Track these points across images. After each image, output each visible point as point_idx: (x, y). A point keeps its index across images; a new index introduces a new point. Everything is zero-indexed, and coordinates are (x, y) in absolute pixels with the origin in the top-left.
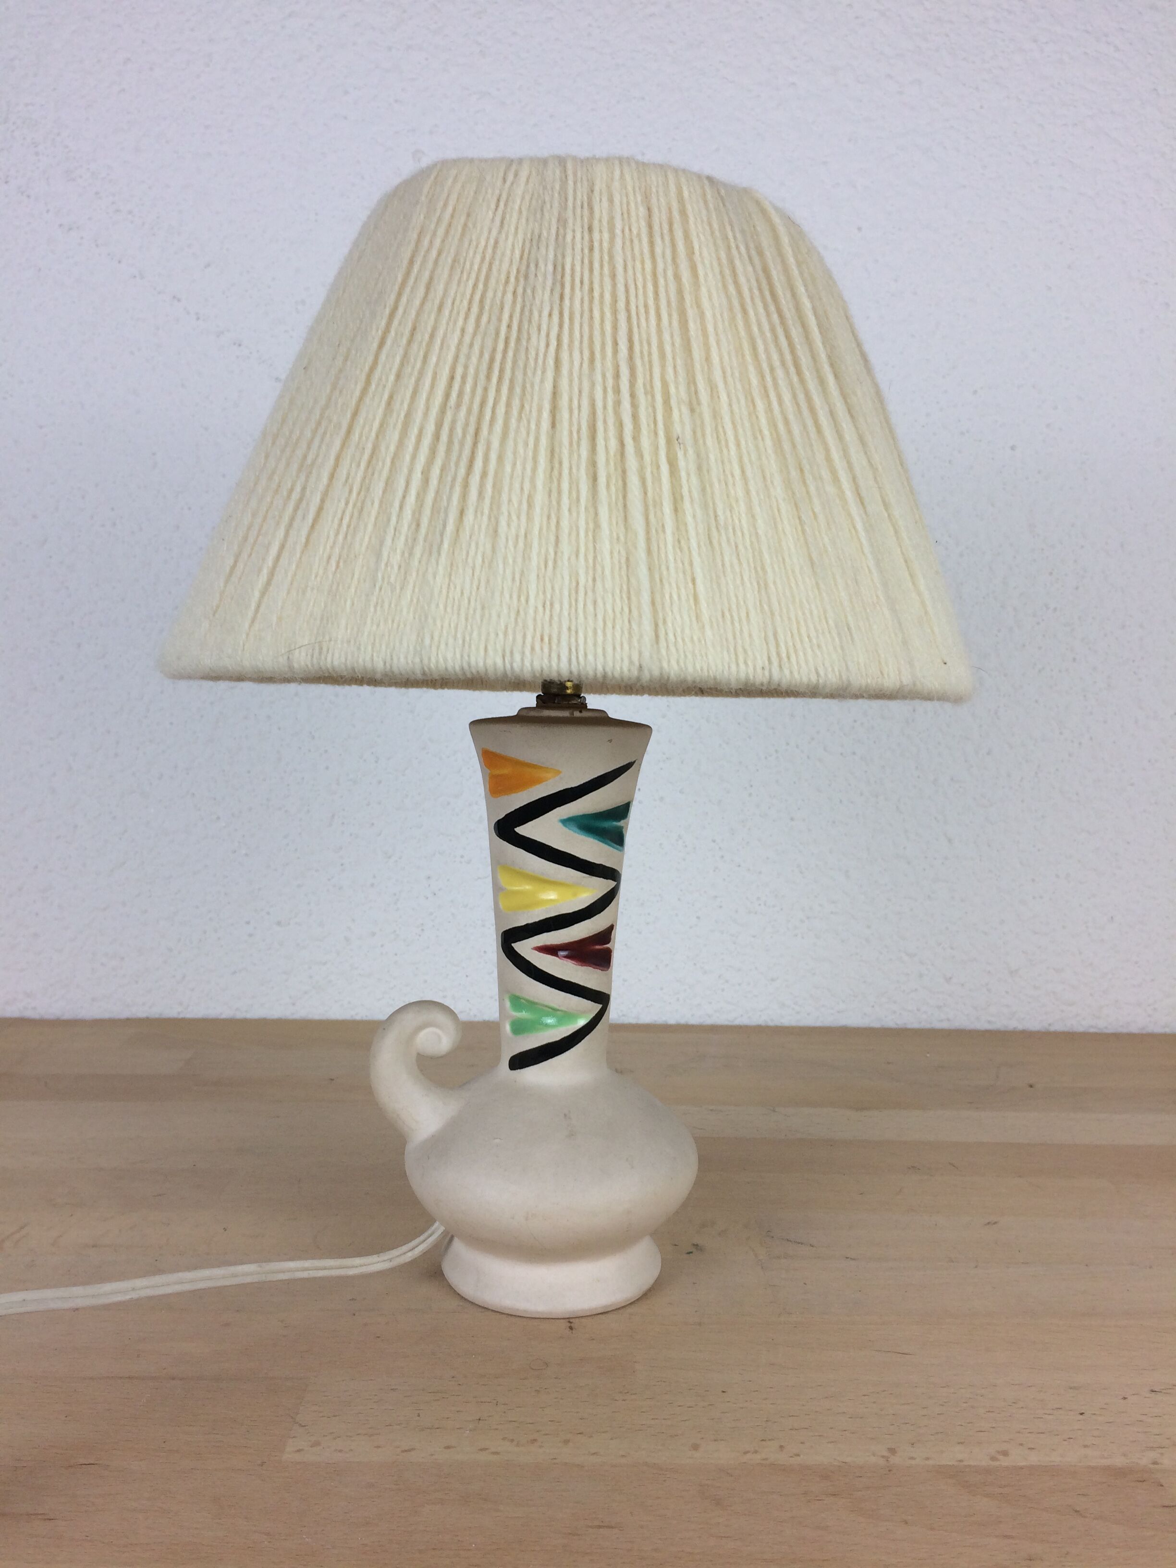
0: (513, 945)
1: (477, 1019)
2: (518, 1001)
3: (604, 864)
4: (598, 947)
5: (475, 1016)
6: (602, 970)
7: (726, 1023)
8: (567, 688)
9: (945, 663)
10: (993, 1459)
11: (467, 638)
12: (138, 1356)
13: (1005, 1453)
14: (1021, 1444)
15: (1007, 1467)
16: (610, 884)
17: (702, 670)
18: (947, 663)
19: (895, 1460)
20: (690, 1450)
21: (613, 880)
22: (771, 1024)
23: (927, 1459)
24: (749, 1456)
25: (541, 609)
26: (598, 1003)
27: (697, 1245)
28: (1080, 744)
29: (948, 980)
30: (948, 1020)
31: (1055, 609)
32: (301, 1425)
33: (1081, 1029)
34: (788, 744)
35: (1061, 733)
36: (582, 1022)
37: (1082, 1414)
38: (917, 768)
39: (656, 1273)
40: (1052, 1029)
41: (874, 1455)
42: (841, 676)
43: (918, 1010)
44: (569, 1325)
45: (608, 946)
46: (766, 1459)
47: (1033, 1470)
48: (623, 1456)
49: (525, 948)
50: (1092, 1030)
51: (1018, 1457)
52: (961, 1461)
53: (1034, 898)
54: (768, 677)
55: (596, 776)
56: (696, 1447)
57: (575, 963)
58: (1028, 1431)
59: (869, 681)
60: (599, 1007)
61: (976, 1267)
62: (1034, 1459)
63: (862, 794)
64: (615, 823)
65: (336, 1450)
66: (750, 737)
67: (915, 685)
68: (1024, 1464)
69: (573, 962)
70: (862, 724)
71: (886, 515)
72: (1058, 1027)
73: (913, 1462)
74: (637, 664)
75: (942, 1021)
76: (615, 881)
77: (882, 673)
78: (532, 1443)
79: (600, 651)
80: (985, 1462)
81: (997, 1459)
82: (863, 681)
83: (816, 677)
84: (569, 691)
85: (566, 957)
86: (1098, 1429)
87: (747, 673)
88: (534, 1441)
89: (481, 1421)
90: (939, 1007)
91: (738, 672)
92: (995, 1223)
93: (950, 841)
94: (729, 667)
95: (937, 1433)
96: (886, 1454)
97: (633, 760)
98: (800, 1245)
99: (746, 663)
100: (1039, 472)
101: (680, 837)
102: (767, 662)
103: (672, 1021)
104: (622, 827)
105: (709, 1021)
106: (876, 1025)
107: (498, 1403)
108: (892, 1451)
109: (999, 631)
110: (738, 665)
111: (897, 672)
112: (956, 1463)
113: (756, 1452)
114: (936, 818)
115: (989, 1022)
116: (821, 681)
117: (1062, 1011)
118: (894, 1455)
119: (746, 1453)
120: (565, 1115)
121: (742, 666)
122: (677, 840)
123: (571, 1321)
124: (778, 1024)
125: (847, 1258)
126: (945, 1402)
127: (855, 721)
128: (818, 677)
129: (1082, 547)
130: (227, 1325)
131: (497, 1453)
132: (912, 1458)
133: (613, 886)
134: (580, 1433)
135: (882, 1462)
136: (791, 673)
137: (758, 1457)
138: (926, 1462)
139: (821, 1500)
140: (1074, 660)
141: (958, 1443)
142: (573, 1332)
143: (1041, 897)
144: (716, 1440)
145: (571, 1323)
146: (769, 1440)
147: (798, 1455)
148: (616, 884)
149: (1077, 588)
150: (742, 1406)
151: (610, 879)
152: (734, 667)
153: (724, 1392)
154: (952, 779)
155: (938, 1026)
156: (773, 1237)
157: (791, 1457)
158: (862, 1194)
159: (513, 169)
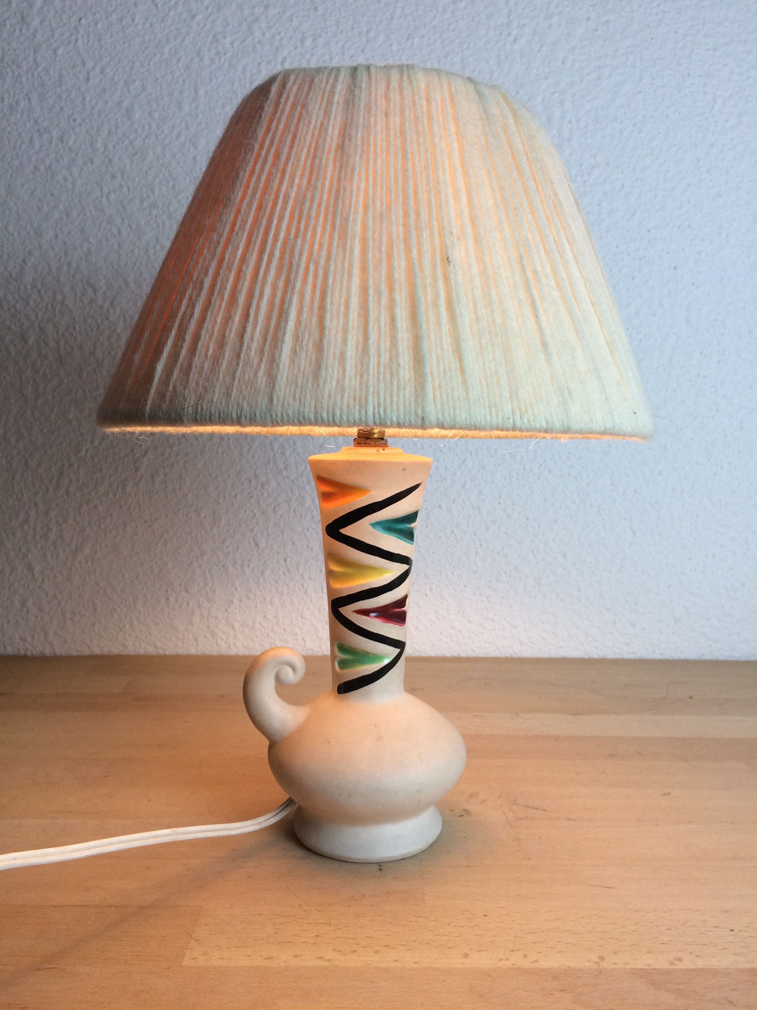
0: (339, 609)
2: (343, 648)
3: (400, 554)
6: (400, 626)
8: (374, 434)
9: (635, 413)
10: (672, 964)
11: (303, 399)
12: (88, 890)
13: (680, 960)
14: (691, 953)
15: (681, 970)
16: (405, 567)
17: (466, 420)
18: (637, 413)
19: (604, 965)
20: (462, 958)
21: (407, 564)
22: (515, 656)
23: (626, 964)
24: (502, 962)
25: (353, 379)
26: (398, 648)
27: (466, 810)
28: (722, 467)
29: (633, 626)
30: (634, 653)
31: (705, 377)
32: (195, 940)
33: (723, 658)
34: (524, 469)
35: (709, 460)
36: (386, 661)
37: (732, 930)
38: (611, 484)
39: (438, 831)
40: (704, 658)
41: (589, 961)
42: (563, 423)
43: (614, 646)
44: (379, 867)
45: (403, 609)
46: (515, 964)
47: (699, 971)
48: (416, 962)
49: (348, 611)
50: (731, 659)
51: (688, 963)
52: (649, 965)
53: (691, 570)
54: (512, 424)
55: (395, 494)
56: (466, 956)
57: (381, 621)
58: (695, 943)
59: (583, 427)
60: (398, 650)
61: (657, 825)
62: (700, 964)
63: (574, 502)
64: (408, 525)
65: (219, 958)
66: (499, 465)
67: (614, 429)
68: (693, 967)
70: (574, 455)
71: (593, 311)
72: (707, 657)
73: (616, 966)
74: (420, 416)
75: (629, 653)
76: (408, 565)
77: (591, 421)
78: (354, 953)
79: (395, 407)
80: (666, 966)
81: (675, 965)
82: (578, 426)
83: (546, 424)
84: (376, 436)
85: (376, 617)
86: (743, 941)
87: (498, 421)
88: (355, 951)
89: (318, 937)
90: (628, 644)
91: (491, 420)
92: (669, 794)
93: (634, 533)
94: (485, 418)
95: (632, 945)
96: (597, 960)
97: (420, 483)
98: (536, 810)
99: (497, 415)
100: (693, 284)
101: (453, 532)
102: (511, 414)
103: (449, 655)
104: (413, 528)
106: (586, 656)
107: (331, 924)
108: (602, 958)
109: (667, 391)
110: (491, 415)
111: (602, 420)
112: (646, 967)
113: (507, 959)
114: (624, 518)
115: (661, 654)
116: (549, 426)
117: (711, 646)
118: (603, 961)
119: (500, 960)
120: (376, 725)
121: (494, 418)
122: (451, 534)
123: (381, 864)
124: (520, 656)
125: (568, 819)
126: (638, 923)
127: (570, 453)
128: (547, 424)
129: (723, 334)
130: (148, 868)
131: (329, 960)
132: (615, 964)
133: (407, 568)
134: (386, 946)
135: (595, 966)
136: (528, 421)
137: (509, 964)
138: (626, 966)
139: (552, 994)
140: (718, 410)
141: (647, 952)
142: (382, 872)
143: (696, 570)
144: (479, 951)
145: (381, 866)
146: (517, 950)
147: (537, 961)
148: (408, 566)
149: (719, 362)
150: (497, 925)
151: (405, 564)
152: (488, 417)
153: (485, 915)
154: (635, 491)
155: (627, 656)
156: (518, 804)
157: (532, 963)
158: (577, 774)
159: (333, 75)
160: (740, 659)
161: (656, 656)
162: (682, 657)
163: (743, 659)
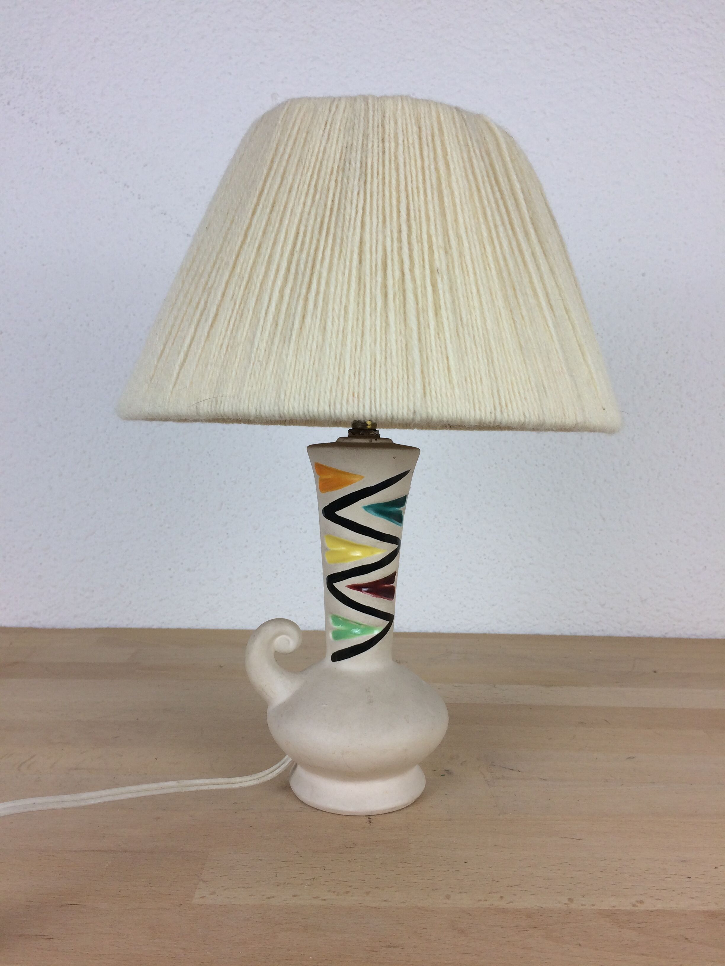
0: (334, 584)
1: (310, 629)
2: (337, 619)
3: (390, 534)
4: (386, 586)
5: (309, 627)
6: (389, 600)
7: (465, 632)
8: (368, 425)
9: (604, 409)
10: (634, 905)
11: (307, 394)
12: (104, 837)
13: (641, 902)
14: (652, 897)
15: (643, 911)
16: (394, 546)
17: (453, 414)
19: (573, 906)
20: (445, 899)
22: (492, 632)
23: (593, 905)
24: (481, 903)
25: (352, 376)
26: (387, 620)
27: (448, 771)
28: (685, 459)
29: (603, 605)
30: (603, 630)
31: (670, 375)
32: (204, 882)
33: (686, 637)
34: (503, 459)
35: (673, 452)
36: (376, 632)
37: (689, 878)
38: (583, 474)
39: (422, 788)
40: (668, 636)
41: (560, 903)
42: (539, 417)
43: (584, 624)
44: (369, 820)
45: (392, 585)
46: (492, 905)
47: (659, 913)
48: (403, 902)
49: (342, 586)
50: (693, 637)
51: (649, 905)
52: (614, 907)
53: (656, 554)
54: (494, 418)
55: (385, 480)
56: (448, 897)
57: (372, 595)
58: (656, 888)
59: (557, 420)
60: (387, 623)
61: (622, 785)
62: (659, 906)
63: (549, 490)
64: (397, 509)
65: (225, 897)
66: (479, 455)
67: (585, 422)
68: (653, 909)
69: (371, 595)
70: (549, 446)
71: (567, 317)
72: (672, 635)
73: (584, 907)
74: (412, 410)
75: (599, 631)
76: (397, 544)
77: (565, 415)
78: (347, 894)
79: (389, 402)
80: (629, 908)
81: (637, 906)
82: (553, 420)
83: (524, 418)
84: (369, 427)
85: (367, 592)
86: (699, 887)
87: (481, 416)
88: (348, 892)
89: (315, 880)
90: (597, 623)
91: (475, 415)
92: (634, 757)
93: (604, 519)
94: (470, 412)
95: (599, 889)
96: (567, 902)
97: (408, 470)
98: (512, 771)
99: (480, 409)
100: (660, 290)
101: (436, 517)
102: (493, 409)
103: (431, 631)
104: (402, 511)
105: (454, 631)
106: (558, 633)
107: (325, 869)
108: (571, 900)
109: (635, 388)
110: (475, 410)
111: (574, 415)
112: (611, 908)
113: (486, 900)
114: (595, 505)
115: (628, 632)
116: (526, 420)
117: (674, 625)
118: (572, 903)
120: (366, 690)
121: (478, 412)
122: (434, 519)
125: (541, 779)
126: (604, 870)
129: (687, 336)
130: (158, 818)
131: (325, 900)
132: (583, 905)
133: (396, 548)
134: (376, 888)
135: (564, 907)
136: (508, 415)
137: (487, 903)
138: (592, 907)
139: (526, 931)
140: (682, 406)
141: (612, 896)
142: (371, 824)
143: (661, 554)
144: (461, 893)
145: (370, 818)
146: (494, 893)
147: (512, 902)
148: (398, 546)
149: (683, 362)
150: (477, 871)
151: (394, 543)
152: (472, 412)
153: (465, 862)
154: (605, 481)
155: (596, 634)
156: (495, 766)
157: (508, 904)
158: (550, 739)
159: (335, 104)
160: (701, 637)
161: (623, 633)
162: (648, 635)
163: (705, 637)
